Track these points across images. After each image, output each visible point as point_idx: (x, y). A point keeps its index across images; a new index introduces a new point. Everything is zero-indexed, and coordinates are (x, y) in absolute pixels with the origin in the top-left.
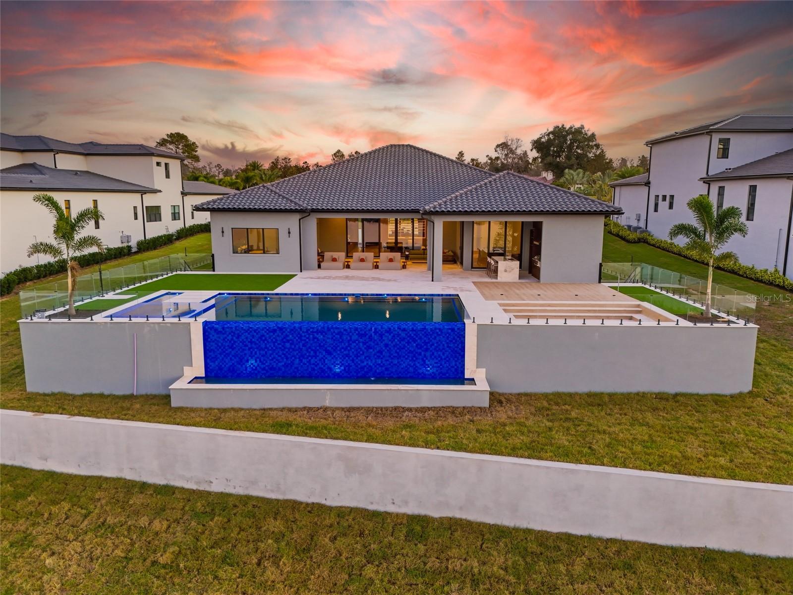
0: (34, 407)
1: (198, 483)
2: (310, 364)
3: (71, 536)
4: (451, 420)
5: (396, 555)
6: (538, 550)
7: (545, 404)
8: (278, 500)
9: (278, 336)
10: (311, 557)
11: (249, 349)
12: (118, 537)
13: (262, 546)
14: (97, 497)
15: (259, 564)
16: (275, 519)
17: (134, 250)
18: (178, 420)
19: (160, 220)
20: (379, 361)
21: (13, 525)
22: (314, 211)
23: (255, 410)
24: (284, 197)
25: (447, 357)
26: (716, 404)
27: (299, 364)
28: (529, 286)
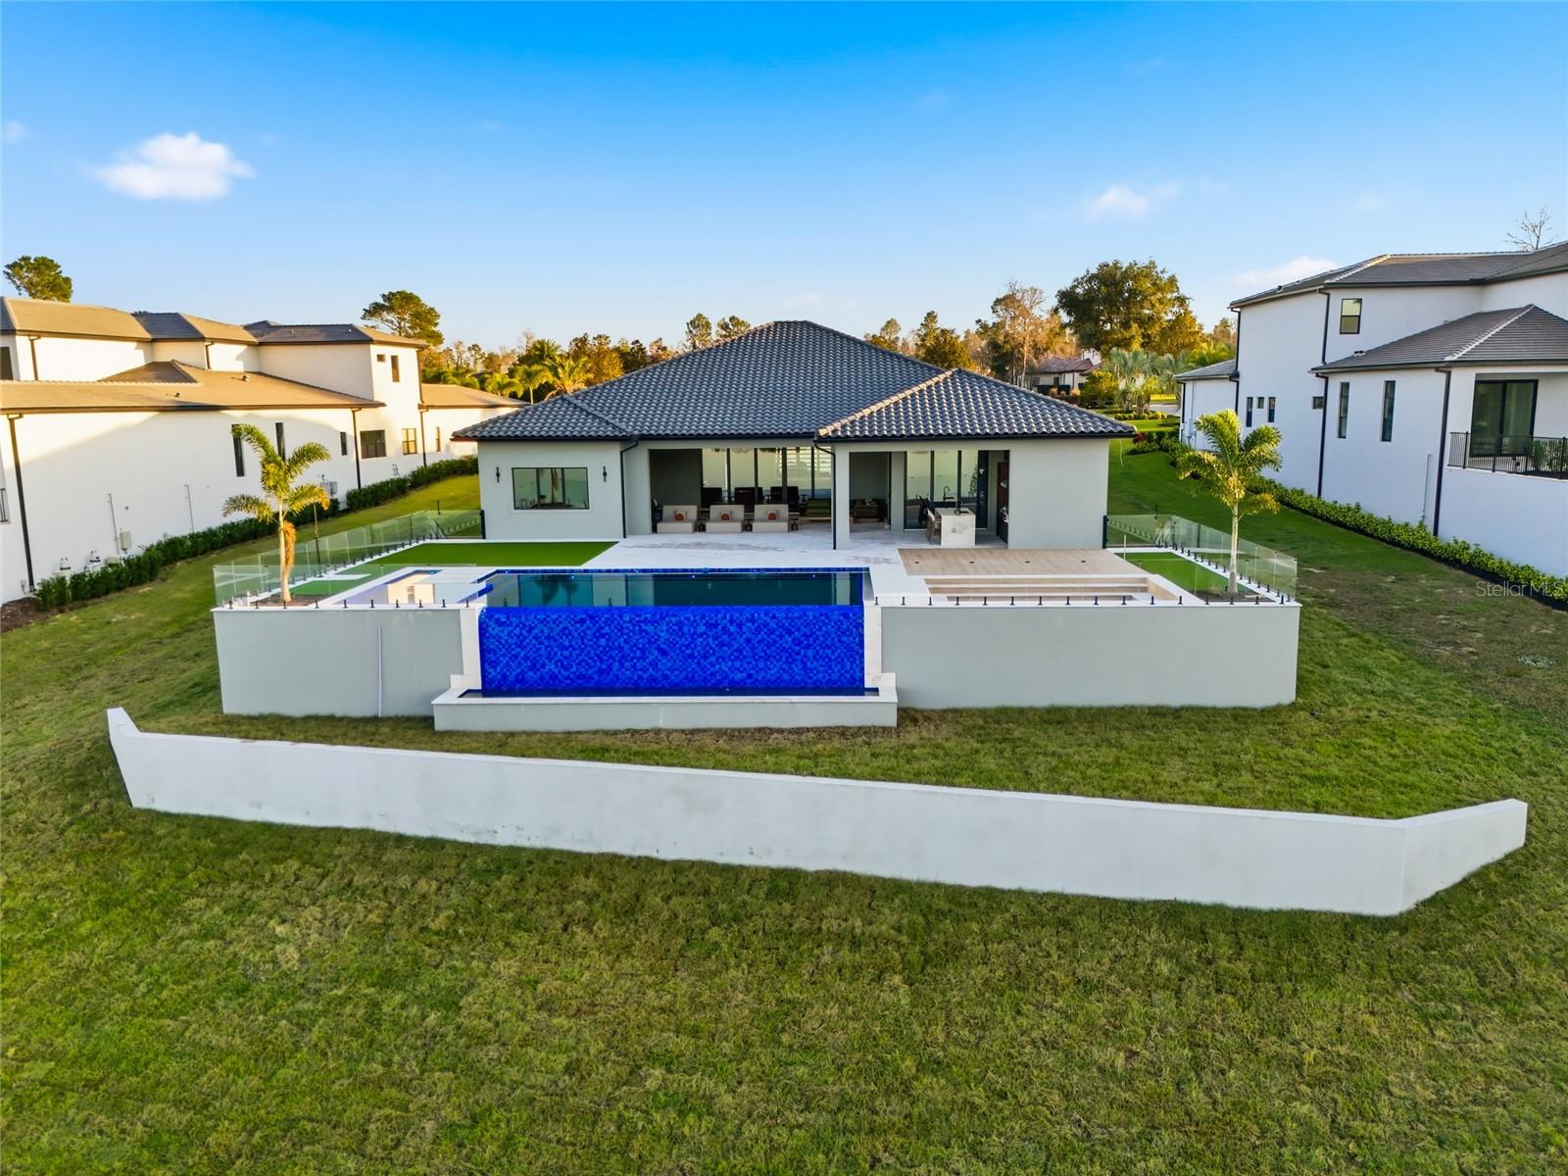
0: (239, 732)
1: (475, 834)
2: (635, 669)
3: (305, 900)
4: (837, 743)
5: (752, 916)
6: (946, 907)
7: (980, 722)
8: (590, 855)
9: (588, 628)
10: (636, 921)
11: (547, 647)
12: (371, 900)
13: (569, 908)
14: (336, 852)
15: (565, 929)
16: (587, 877)
17: (342, 506)
18: (447, 746)
19: (384, 455)
20: (738, 664)
21: (223, 888)
22: (644, 438)
23: (556, 733)
24: (595, 417)
25: (839, 656)
26: (1236, 720)
27: (620, 670)
28: (987, 554)
